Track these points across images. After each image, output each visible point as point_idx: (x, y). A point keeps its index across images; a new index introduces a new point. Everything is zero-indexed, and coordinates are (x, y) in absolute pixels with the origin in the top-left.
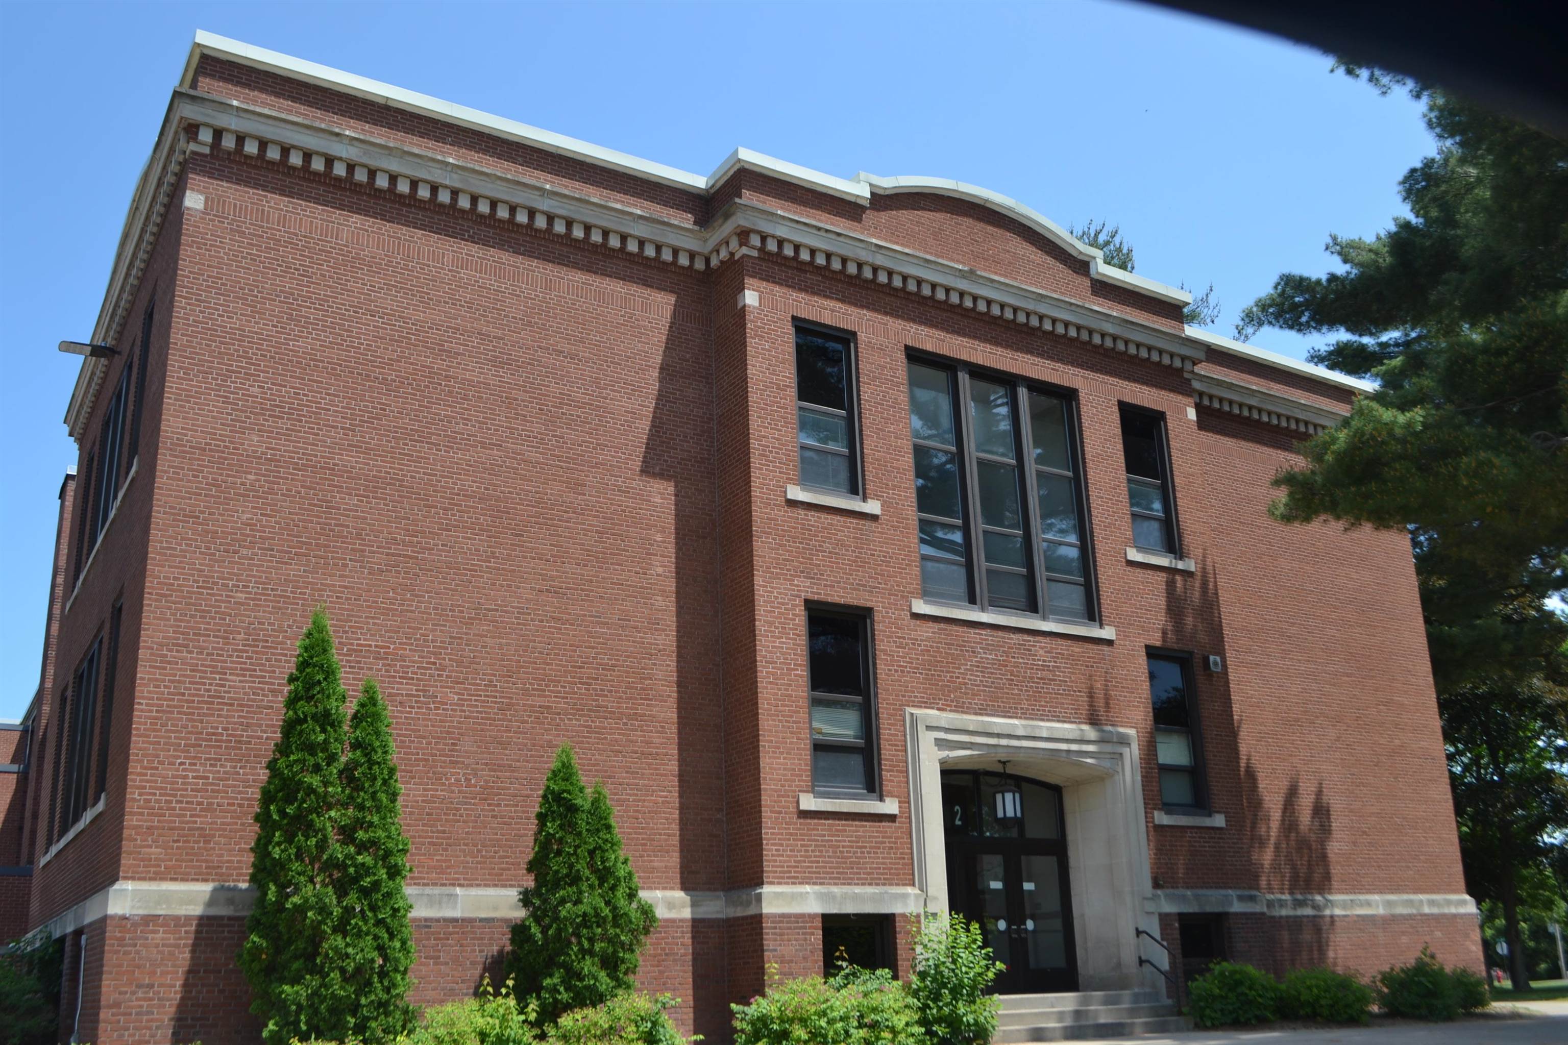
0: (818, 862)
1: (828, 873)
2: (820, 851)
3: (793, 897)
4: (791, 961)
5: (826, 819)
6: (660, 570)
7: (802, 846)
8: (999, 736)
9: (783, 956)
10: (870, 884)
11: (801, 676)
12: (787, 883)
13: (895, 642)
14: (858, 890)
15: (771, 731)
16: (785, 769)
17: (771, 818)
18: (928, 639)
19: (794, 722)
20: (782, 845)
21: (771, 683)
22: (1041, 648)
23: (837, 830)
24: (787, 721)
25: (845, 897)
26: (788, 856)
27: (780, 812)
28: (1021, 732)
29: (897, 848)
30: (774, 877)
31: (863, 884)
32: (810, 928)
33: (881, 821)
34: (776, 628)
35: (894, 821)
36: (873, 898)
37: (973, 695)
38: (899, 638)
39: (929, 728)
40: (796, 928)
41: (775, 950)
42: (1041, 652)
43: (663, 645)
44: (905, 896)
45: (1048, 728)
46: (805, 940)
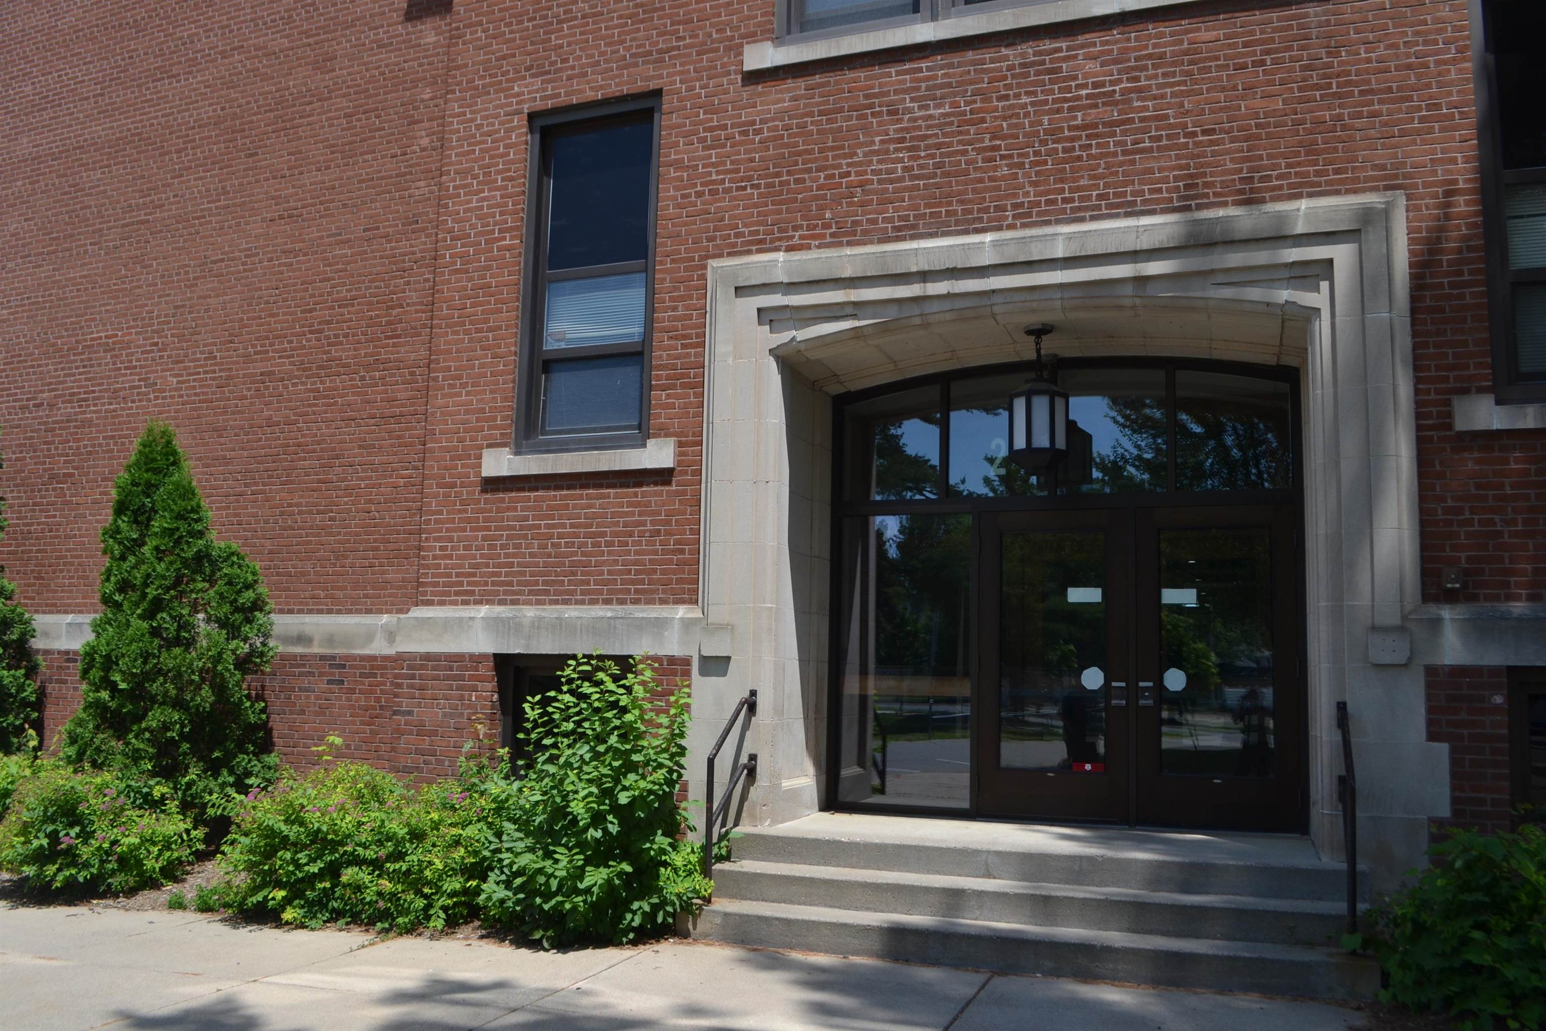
0: (511, 565)
1: (527, 584)
2: (518, 546)
3: (446, 625)
4: (434, 733)
5: (531, 489)
6: (425, 142)
7: (485, 538)
8: (924, 276)
9: (422, 724)
10: (607, 602)
11: (509, 248)
12: (455, 603)
13: (703, 140)
14: (571, 612)
15: (449, 352)
16: (467, 412)
17: (436, 496)
18: (780, 115)
19: (490, 330)
20: (451, 540)
21: (457, 271)
22: (1094, 58)
23: (551, 508)
24: (478, 331)
25: (538, 624)
26: (459, 557)
27: (453, 485)
28: (987, 259)
29: (669, 533)
30: (433, 594)
31: (593, 602)
32: (471, 678)
33: (640, 485)
34: (475, 177)
35: (668, 483)
36: (595, 628)
37: (881, 202)
38: (711, 129)
39: (740, 291)
40: (448, 678)
41: (410, 713)
42: (1092, 66)
43: (422, 251)
44: (660, 624)
45: (1070, 237)
46: (462, 698)
